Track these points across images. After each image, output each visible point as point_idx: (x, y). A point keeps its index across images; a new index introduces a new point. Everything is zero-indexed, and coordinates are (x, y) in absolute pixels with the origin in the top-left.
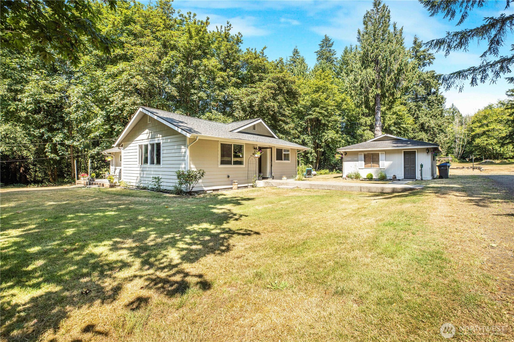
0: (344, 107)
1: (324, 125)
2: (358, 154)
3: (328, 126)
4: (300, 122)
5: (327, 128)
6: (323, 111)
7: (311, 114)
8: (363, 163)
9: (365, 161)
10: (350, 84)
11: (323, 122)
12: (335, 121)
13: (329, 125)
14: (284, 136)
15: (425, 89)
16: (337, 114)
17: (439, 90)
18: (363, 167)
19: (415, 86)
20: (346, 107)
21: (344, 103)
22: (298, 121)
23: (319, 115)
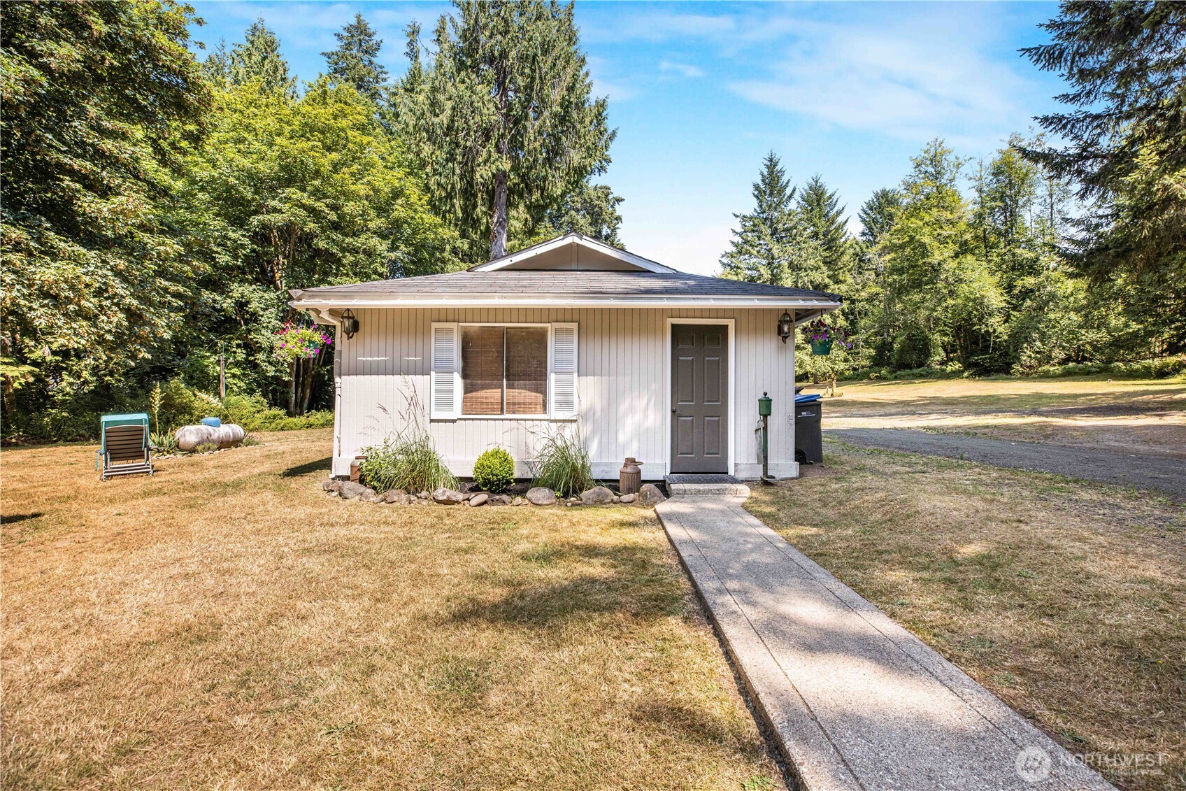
0: (399, 211)
1: (328, 257)
2: (425, 332)
3: (338, 262)
4: (231, 234)
5: (337, 269)
6: (320, 205)
7: (275, 210)
8: (458, 382)
9: (465, 376)
10: (418, 119)
11: (321, 244)
12: (370, 253)
13: (345, 261)
14: (93, 253)
15: (590, 224)
16: (371, 225)
17: (618, 231)
18: (457, 412)
19: (573, 212)
20: (403, 215)
21: (399, 201)
22: (224, 229)
23: (303, 213)
